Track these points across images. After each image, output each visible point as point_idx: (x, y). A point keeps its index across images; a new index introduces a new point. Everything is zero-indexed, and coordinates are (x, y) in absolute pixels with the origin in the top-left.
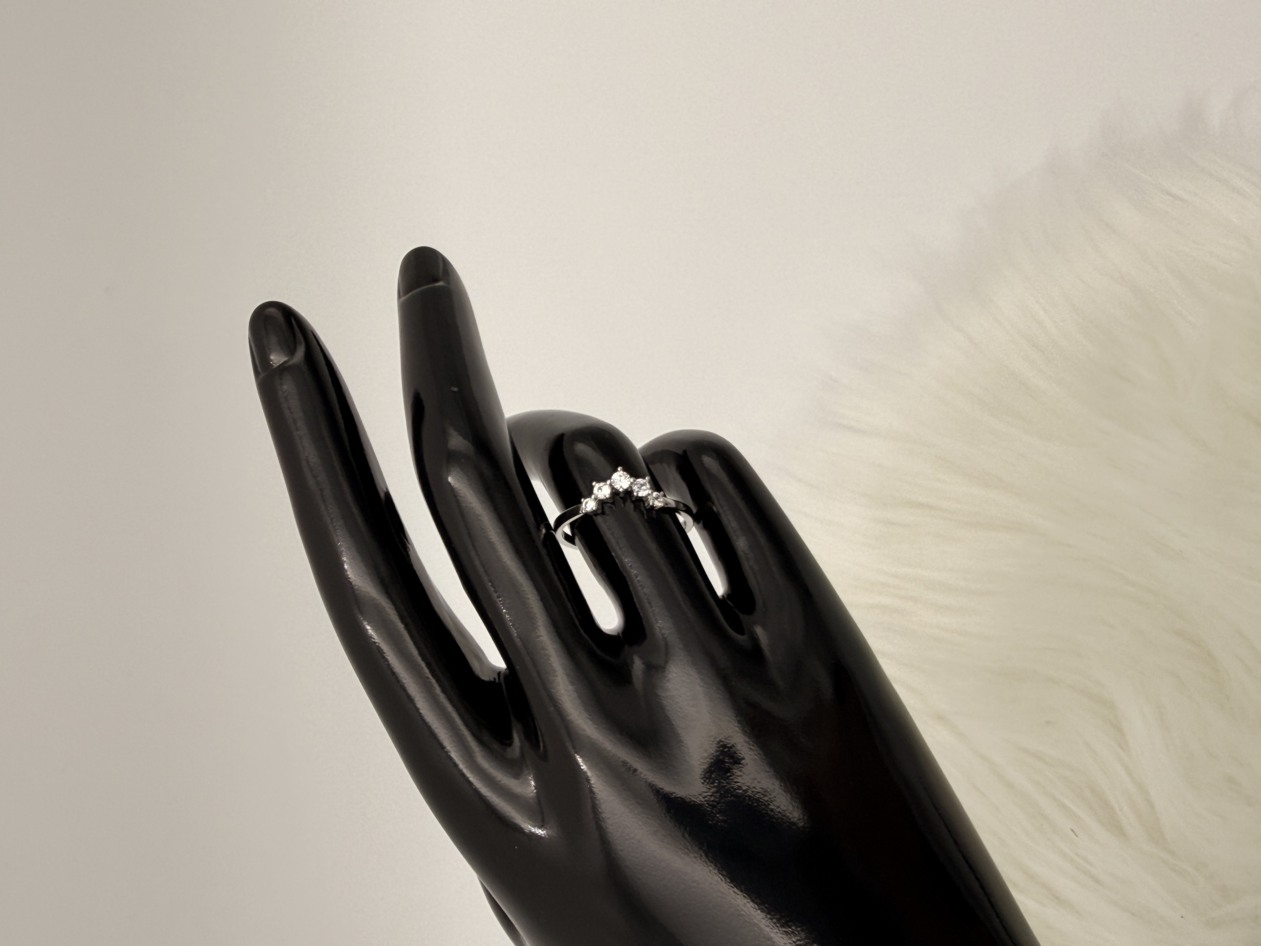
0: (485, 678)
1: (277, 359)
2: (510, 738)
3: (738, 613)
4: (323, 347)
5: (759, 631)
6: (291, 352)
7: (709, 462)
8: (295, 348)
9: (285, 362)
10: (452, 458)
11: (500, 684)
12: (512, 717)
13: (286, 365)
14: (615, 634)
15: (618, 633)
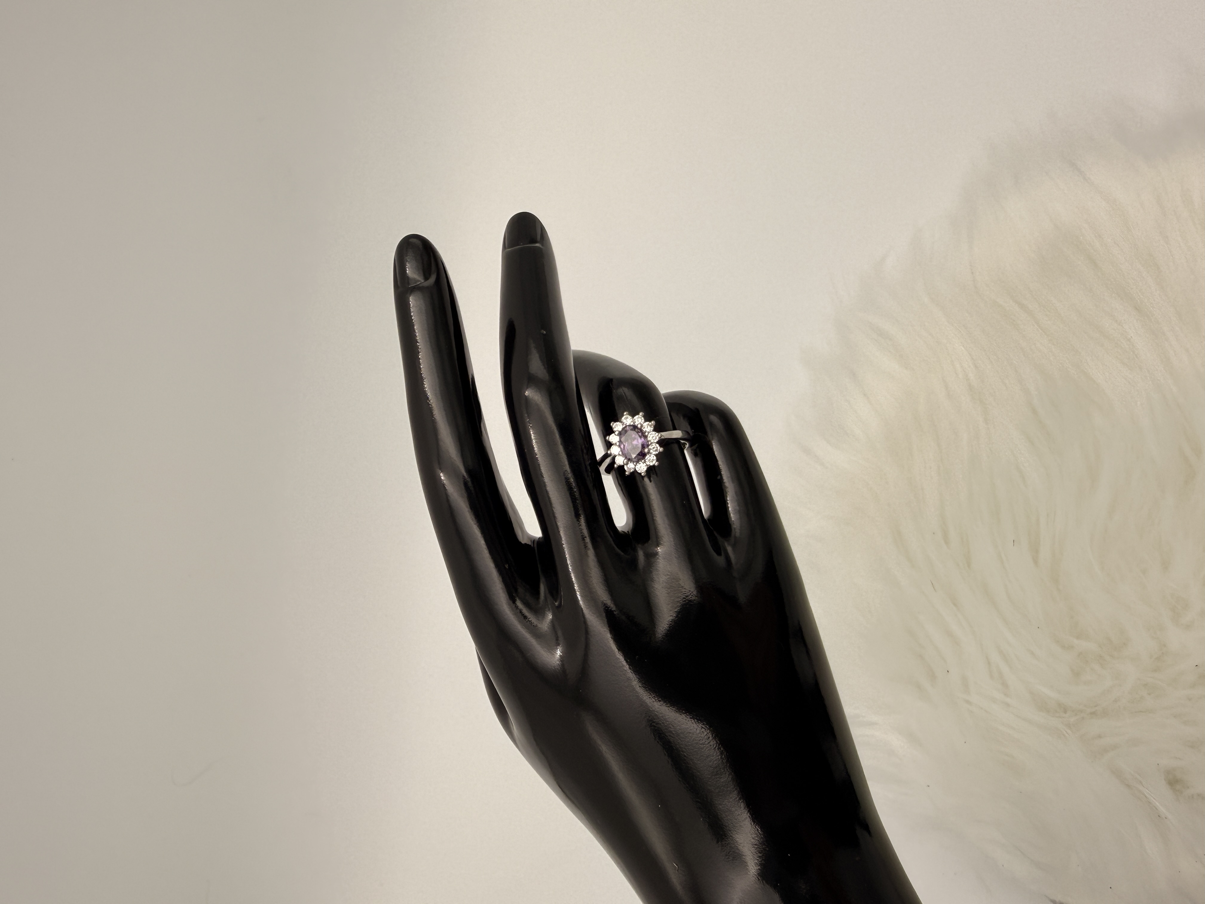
3: (717, 535)
5: (730, 551)
6: (426, 278)
7: (714, 418)
9: (420, 283)
10: (532, 380)
11: (534, 548)
15: (628, 532)
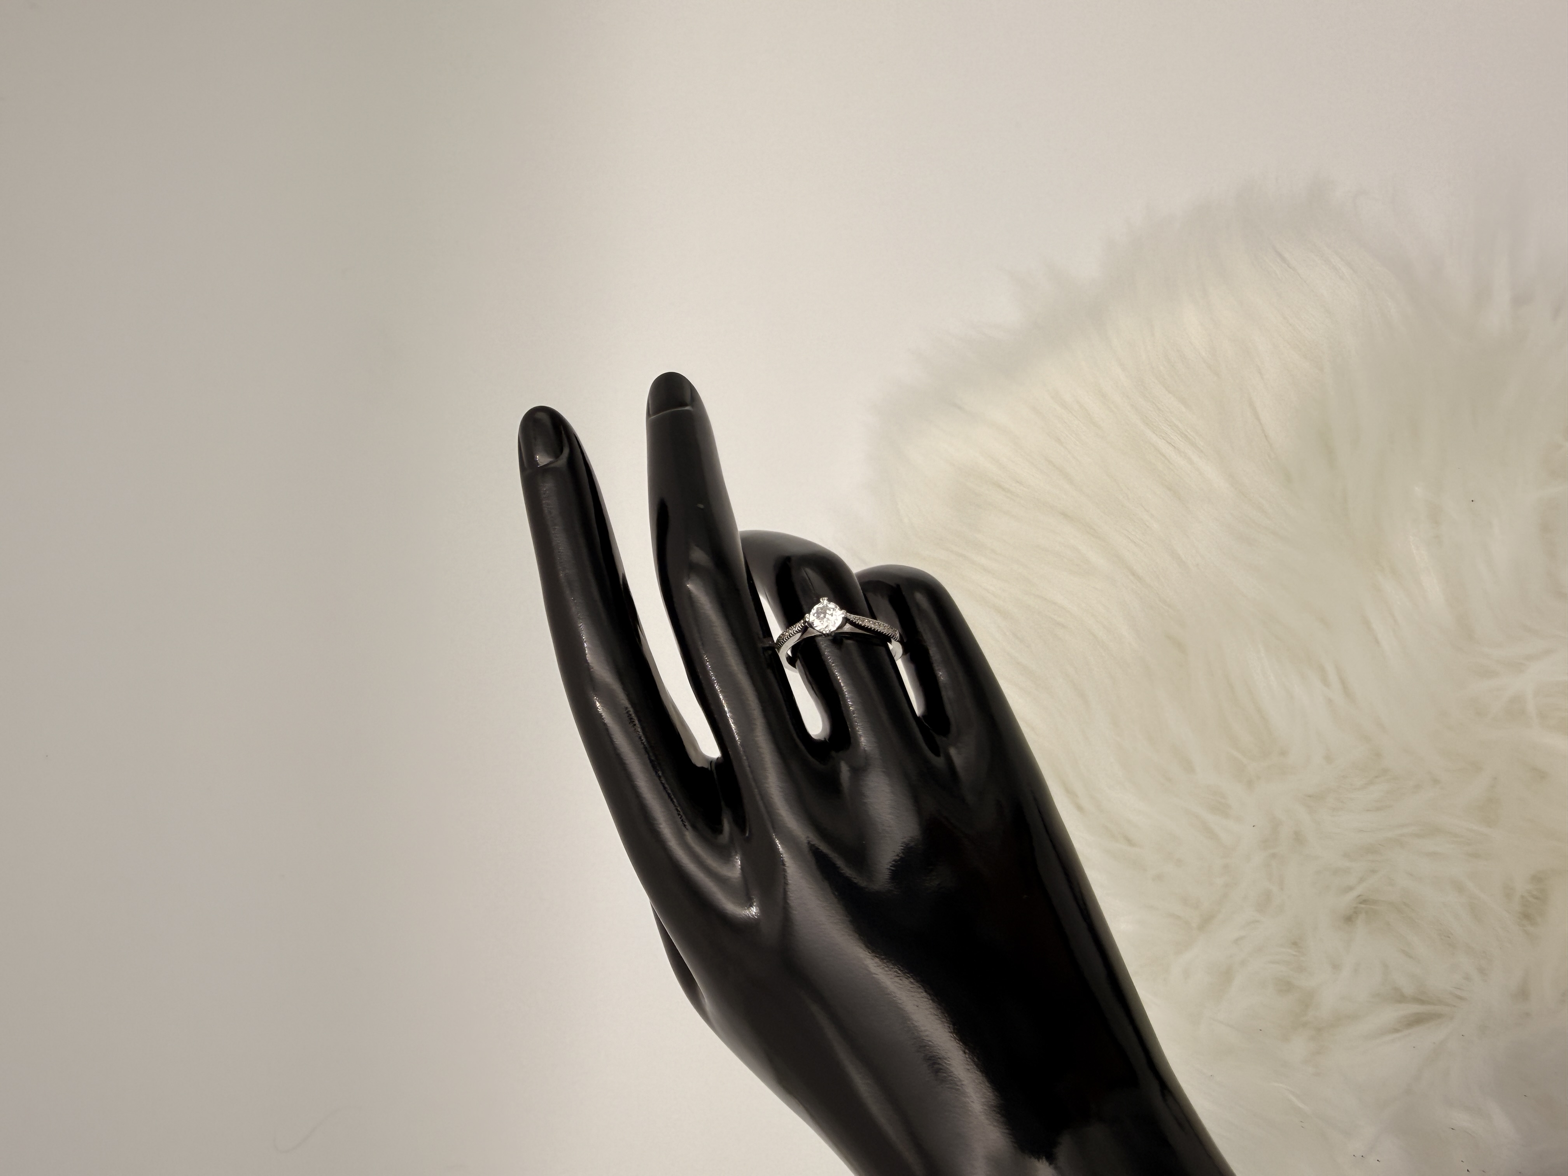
0: (699, 764)
1: (542, 459)
2: (720, 823)
3: (934, 733)
4: (585, 455)
5: (953, 751)
6: (556, 455)
8: (561, 451)
9: (551, 463)
10: (693, 570)
12: (723, 803)
13: (552, 465)
14: (823, 739)
